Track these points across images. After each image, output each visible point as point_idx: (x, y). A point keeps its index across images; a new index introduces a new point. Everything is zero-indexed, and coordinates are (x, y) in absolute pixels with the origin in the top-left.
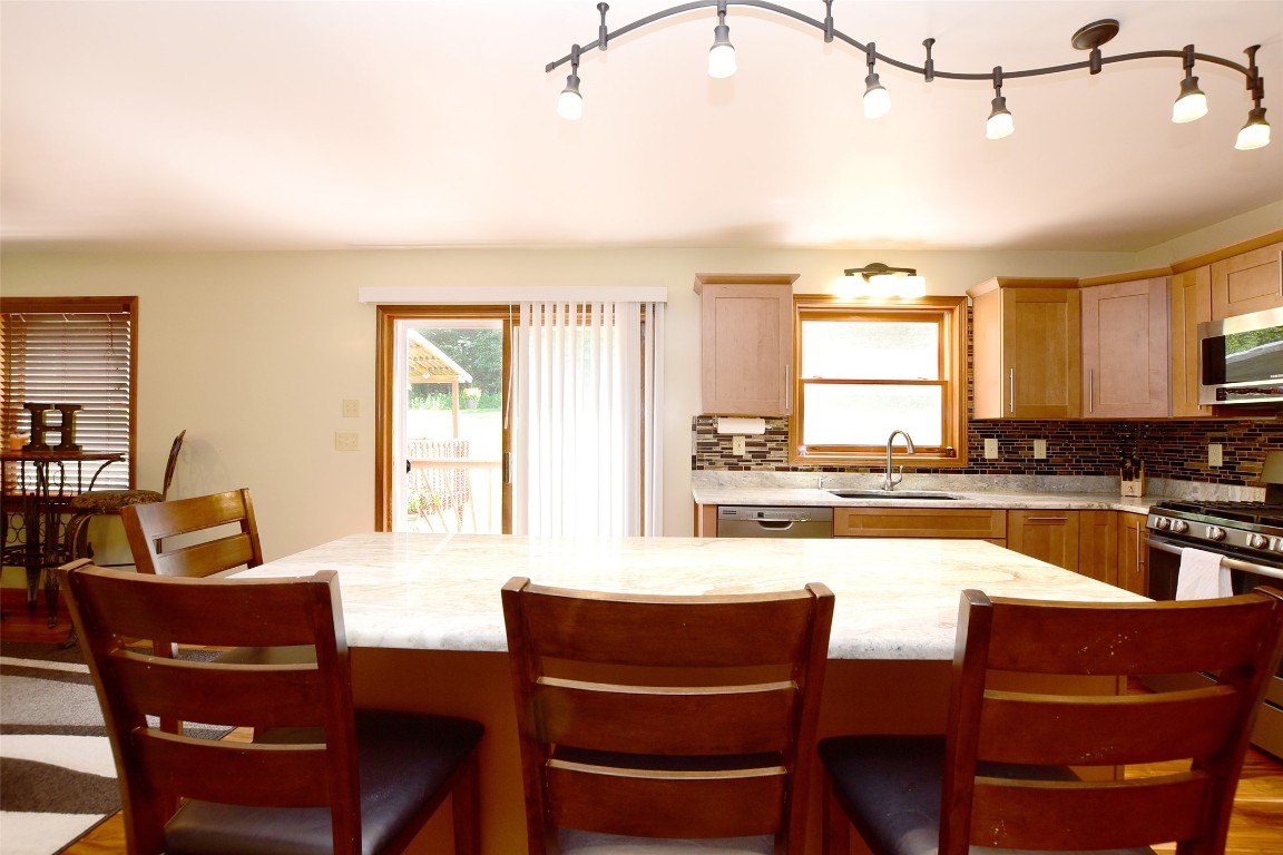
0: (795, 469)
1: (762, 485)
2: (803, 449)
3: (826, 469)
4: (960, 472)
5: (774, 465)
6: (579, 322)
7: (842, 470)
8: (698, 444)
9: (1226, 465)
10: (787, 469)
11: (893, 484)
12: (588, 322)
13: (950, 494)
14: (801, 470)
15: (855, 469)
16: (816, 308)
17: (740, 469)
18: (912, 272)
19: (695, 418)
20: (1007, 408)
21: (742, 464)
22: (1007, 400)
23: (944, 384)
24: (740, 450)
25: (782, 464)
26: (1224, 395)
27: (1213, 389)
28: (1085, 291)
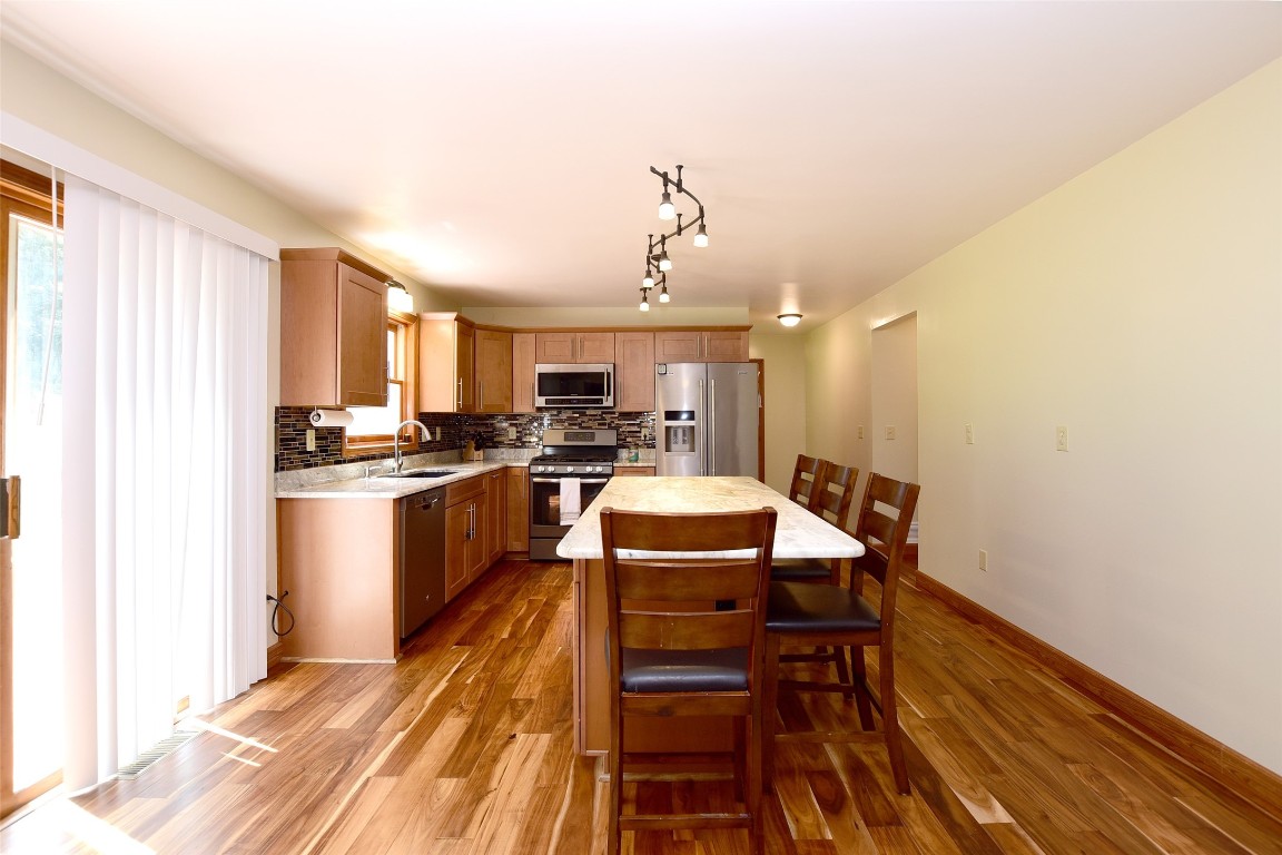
0: (345, 461)
2: (348, 441)
4: (414, 453)
5: (333, 459)
8: (281, 440)
9: (519, 439)
14: (348, 462)
19: (277, 408)
20: (458, 405)
21: (312, 460)
22: (458, 400)
23: (401, 383)
24: (311, 446)
25: (339, 458)
26: (547, 402)
27: (543, 399)
28: (478, 332)
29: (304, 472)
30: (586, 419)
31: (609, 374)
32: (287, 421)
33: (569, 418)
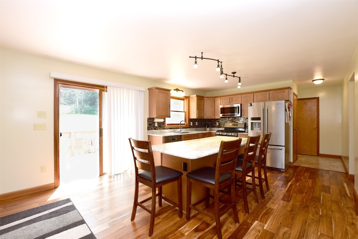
0: (165, 129)
1: (161, 133)
2: (166, 125)
3: (171, 129)
4: (188, 128)
5: (162, 128)
8: (149, 124)
9: (219, 125)
11: (181, 131)
13: (189, 132)
15: (174, 128)
18: (183, 91)
19: (148, 118)
20: (197, 117)
21: (157, 128)
22: (197, 115)
23: (185, 112)
24: (156, 125)
25: (164, 128)
26: (223, 115)
27: (222, 114)
28: (205, 98)
29: (154, 131)
30: (236, 120)
31: (239, 107)
32: (150, 121)
33: (232, 120)
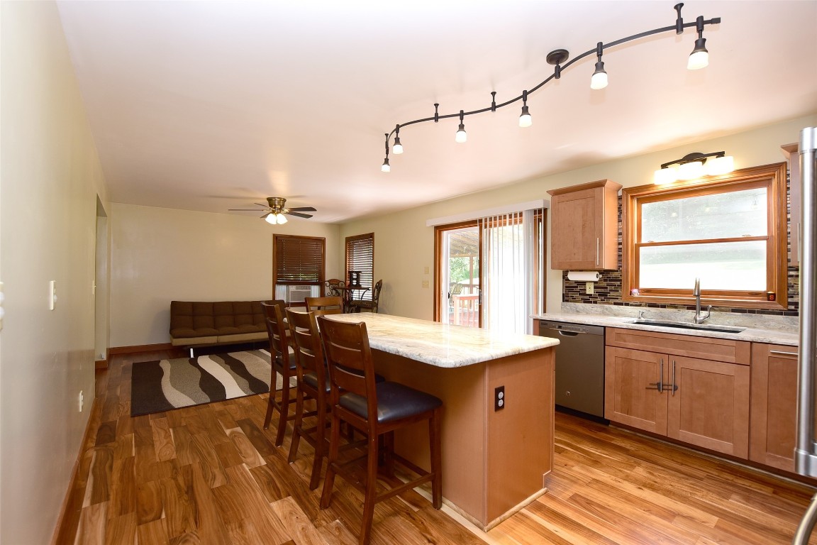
0: (627, 304)
1: (603, 314)
2: (638, 291)
3: (651, 305)
5: (612, 301)
6: (510, 224)
7: (664, 306)
8: (566, 287)
10: (621, 304)
11: (701, 319)
12: (521, 222)
14: (631, 305)
16: (644, 194)
17: (591, 302)
18: (721, 154)
21: (591, 300)
23: (767, 239)
24: (590, 291)
